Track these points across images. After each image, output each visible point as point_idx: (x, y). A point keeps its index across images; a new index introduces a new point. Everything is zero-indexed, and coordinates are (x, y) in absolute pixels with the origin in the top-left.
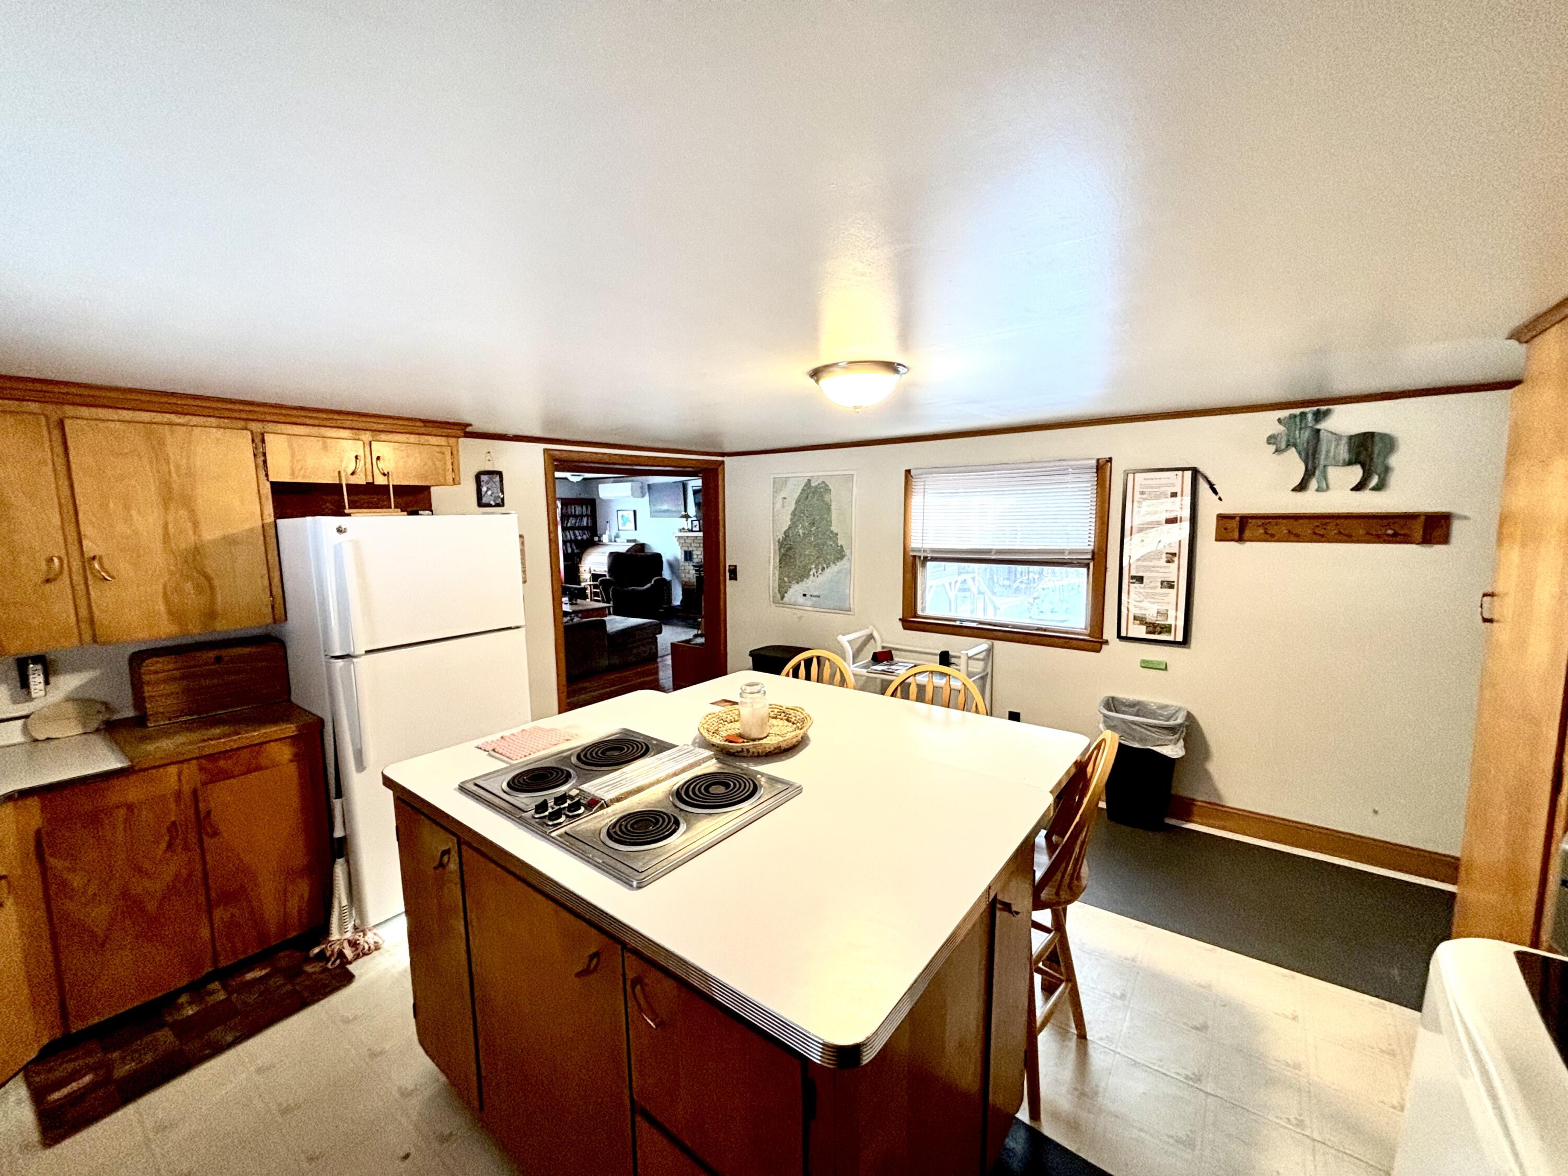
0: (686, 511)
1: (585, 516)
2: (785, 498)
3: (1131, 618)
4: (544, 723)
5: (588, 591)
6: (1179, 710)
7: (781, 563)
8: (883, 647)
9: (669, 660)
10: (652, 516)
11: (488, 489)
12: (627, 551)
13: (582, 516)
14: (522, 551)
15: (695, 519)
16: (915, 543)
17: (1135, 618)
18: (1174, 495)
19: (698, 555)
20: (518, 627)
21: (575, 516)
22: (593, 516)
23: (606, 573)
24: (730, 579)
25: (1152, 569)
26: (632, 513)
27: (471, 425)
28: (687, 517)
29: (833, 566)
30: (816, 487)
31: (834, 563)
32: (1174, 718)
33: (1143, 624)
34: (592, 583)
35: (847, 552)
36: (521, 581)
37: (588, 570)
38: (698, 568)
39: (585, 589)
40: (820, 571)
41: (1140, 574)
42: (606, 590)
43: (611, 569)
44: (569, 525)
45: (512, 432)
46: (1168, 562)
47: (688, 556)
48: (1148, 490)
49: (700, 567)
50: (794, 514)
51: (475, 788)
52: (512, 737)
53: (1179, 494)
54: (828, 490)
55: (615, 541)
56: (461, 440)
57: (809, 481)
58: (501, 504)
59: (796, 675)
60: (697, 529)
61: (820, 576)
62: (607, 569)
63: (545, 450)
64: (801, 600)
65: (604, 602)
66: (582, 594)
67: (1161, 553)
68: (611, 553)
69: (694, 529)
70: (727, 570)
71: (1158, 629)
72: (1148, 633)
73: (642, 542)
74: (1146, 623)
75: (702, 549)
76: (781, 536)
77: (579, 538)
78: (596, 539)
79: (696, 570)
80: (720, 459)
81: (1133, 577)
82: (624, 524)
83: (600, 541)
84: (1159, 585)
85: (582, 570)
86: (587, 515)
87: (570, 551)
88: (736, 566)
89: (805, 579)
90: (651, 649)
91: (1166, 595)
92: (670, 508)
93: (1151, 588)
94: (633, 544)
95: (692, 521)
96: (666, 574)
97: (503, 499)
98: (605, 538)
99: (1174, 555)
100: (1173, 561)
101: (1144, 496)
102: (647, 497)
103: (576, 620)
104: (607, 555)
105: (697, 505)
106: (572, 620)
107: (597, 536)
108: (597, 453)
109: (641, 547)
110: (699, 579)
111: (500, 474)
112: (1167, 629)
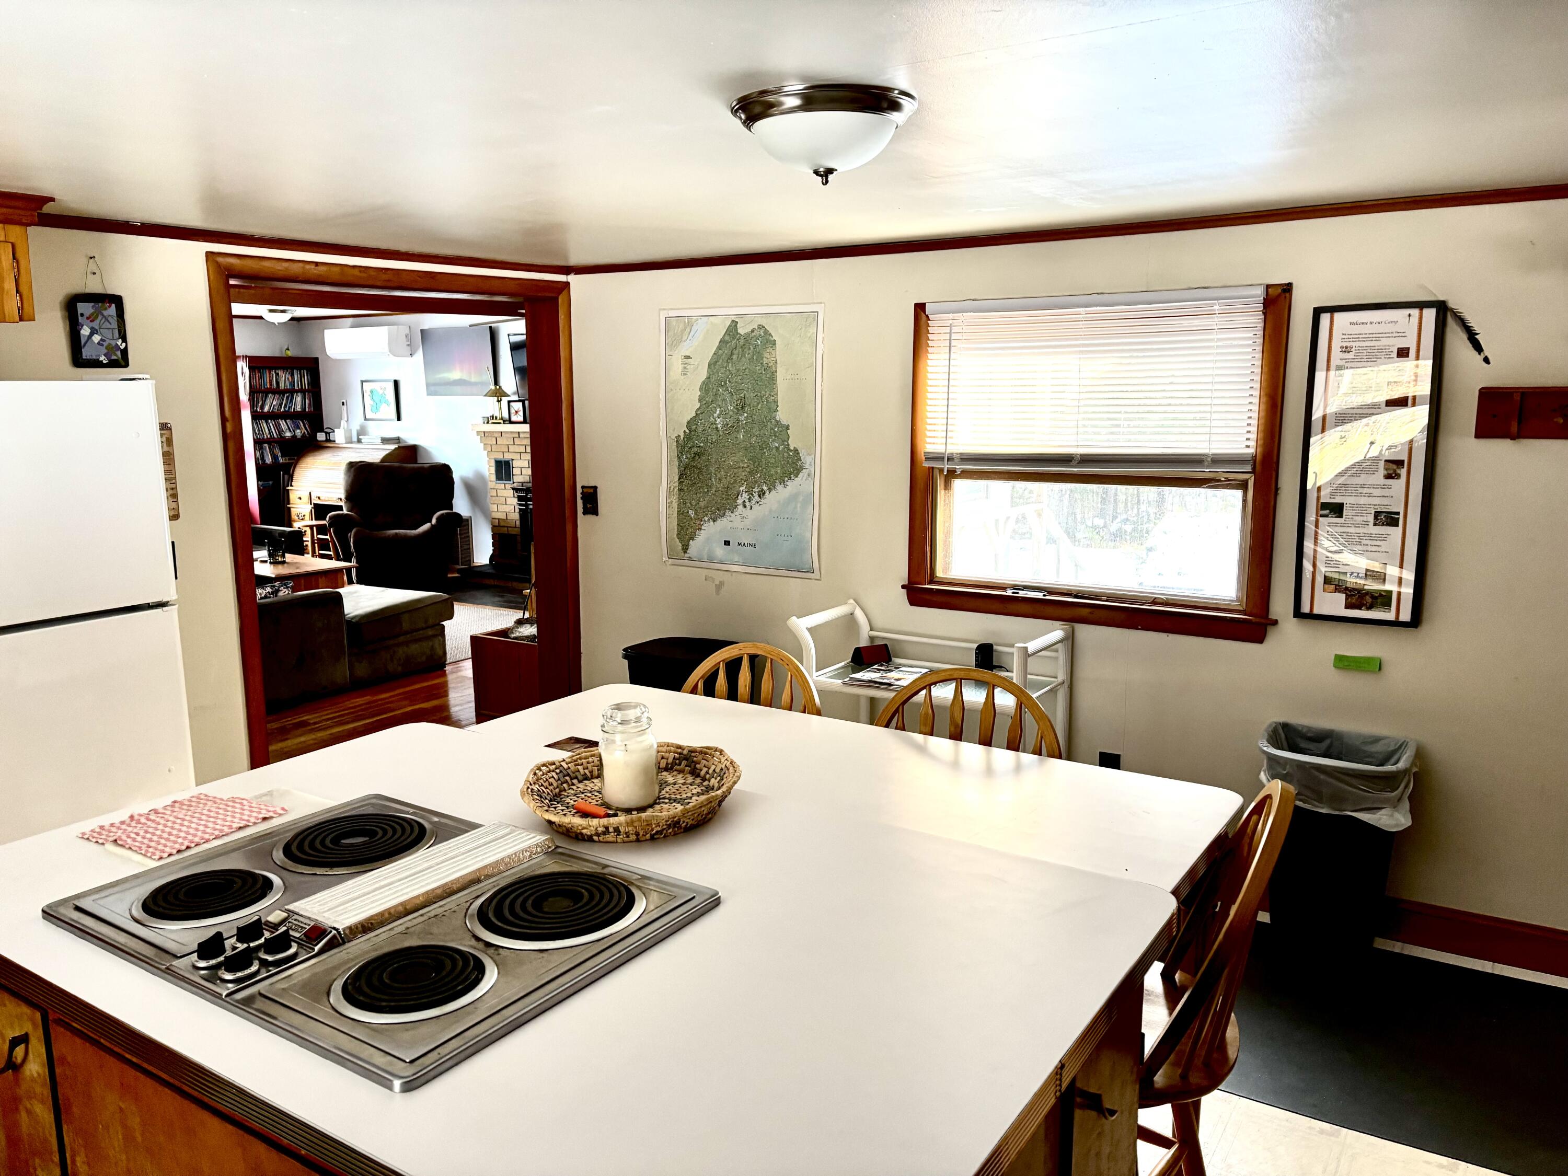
0: (496, 382)
1: (297, 391)
2: (688, 357)
3: (1320, 580)
4: (221, 788)
5: (307, 538)
6: (1401, 747)
7: (681, 483)
8: (872, 638)
9: (468, 669)
10: (429, 393)
11: (93, 332)
12: (383, 460)
13: (292, 392)
14: (168, 458)
15: (516, 398)
16: (932, 443)
17: (1327, 580)
18: (1403, 353)
19: (523, 470)
20: (161, 605)
21: (277, 392)
22: (314, 391)
23: (342, 504)
24: (585, 513)
25: (1360, 490)
26: (391, 386)
27: (52, 199)
28: (499, 394)
29: (780, 487)
30: (747, 337)
31: (783, 482)
32: (1393, 760)
33: (1340, 592)
34: (314, 522)
35: (806, 459)
36: (166, 514)
37: (306, 499)
38: (523, 493)
39: (299, 534)
40: (757, 498)
41: (1338, 500)
42: (342, 538)
43: (352, 495)
44: (266, 409)
45: (138, 215)
46: (1388, 477)
47: (503, 469)
48: (1358, 344)
49: (527, 490)
50: (705, 387)
51: (76, 915)
52: (152, 817)
53: (1412, 353)
54: (768, 341)
55: (359, 441)
56: (31, 229)
57: (734, 324)
58: (120, 360)
59: (709, 690)
60: (521, 419)
61: (756, 507)
62: (343, 497)
63: (209, 255)
64: (720, 551)
65: (338, 559)
66: (295, 543)
67: (1375, 460)
68: (351, 465)
69: (514, 418)
70: (579, 496)
71: (1368, 599)
72: (1348, 606)
73: (411, 441)
74: (1347, 588)
75: (529, 457)
76: (681, 430)
77: (288, 434)
78: (321, 436)
79: (520, 498)
80: (561, 278)
81: (1324, 506)
82: (376, 409)
83: (328, 440)
84: (1371, 519)
85: (293, 496)
86: (302, 391)
87: (269, 460)
88: (595, 488)
89: (728, 513)
90: (432, 648)
91: (1383, 538)
92: (465, 376)
93: (1357, 526)
94: (393, 447)
95: (509, 402)
96: (461, 505)
97: (125, 352)
98: (339, 436)
99: (1400, 463)
100: (1398, 476)
101: (1351, 356)
102: (419, 355)
103: (284, 593)
104: (343, 467)
105: (518, 370)
106: (275, 592)
107: (322, 430)
108: (317, 264)
109: (410, 452)
110: (523, 513)
111: (117, 301)
112: (1383, 600)
